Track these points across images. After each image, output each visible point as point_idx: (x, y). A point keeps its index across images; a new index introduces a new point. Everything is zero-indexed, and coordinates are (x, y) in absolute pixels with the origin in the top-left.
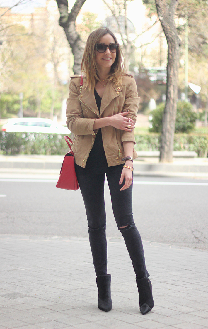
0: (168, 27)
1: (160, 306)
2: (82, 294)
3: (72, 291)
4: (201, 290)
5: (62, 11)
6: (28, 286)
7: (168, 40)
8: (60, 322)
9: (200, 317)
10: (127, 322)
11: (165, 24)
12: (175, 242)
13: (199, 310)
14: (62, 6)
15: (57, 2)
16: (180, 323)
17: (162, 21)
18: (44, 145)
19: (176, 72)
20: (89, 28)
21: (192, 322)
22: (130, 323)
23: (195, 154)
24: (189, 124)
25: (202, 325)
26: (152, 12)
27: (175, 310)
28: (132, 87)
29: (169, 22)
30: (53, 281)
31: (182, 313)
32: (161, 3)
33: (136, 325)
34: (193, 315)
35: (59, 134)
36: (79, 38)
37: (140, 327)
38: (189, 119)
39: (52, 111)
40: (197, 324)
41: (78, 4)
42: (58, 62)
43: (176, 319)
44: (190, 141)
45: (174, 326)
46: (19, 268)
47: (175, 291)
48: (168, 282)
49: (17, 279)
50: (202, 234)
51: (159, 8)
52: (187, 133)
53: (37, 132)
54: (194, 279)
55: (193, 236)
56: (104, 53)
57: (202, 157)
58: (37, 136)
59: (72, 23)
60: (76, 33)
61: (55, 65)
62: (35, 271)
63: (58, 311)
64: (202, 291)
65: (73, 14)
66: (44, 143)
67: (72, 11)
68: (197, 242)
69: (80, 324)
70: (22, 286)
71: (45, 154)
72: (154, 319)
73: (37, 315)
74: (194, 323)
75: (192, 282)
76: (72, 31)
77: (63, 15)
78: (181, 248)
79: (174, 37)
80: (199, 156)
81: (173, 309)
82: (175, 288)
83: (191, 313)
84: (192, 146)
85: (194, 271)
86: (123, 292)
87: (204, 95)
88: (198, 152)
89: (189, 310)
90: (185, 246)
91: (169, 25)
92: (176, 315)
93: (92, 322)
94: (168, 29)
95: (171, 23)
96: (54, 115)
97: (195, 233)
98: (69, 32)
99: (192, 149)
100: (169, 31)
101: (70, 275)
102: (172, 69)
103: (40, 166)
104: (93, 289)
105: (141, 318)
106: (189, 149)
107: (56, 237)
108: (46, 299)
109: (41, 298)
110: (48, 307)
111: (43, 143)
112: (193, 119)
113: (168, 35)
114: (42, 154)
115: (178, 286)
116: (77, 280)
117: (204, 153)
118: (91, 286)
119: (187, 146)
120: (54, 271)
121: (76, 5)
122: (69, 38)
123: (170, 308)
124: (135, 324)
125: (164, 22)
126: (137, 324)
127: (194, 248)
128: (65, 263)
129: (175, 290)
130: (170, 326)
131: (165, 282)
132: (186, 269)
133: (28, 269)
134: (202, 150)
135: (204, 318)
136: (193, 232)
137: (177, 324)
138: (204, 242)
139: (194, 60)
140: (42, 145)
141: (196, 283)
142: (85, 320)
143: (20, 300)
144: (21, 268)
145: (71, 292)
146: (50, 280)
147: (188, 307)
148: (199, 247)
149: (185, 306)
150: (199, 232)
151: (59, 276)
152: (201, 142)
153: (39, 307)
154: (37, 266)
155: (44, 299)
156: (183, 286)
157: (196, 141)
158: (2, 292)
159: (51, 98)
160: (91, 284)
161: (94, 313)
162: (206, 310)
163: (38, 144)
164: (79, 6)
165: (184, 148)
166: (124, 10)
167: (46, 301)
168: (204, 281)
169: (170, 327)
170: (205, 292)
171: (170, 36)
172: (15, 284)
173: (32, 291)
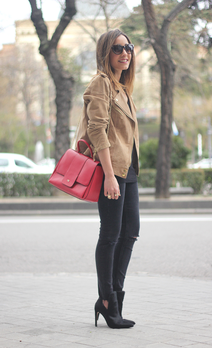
0: (161, 51)
6: (49, 322)
11: (158, 47)
17: (154, 44)
23: (192, 190)
29: (162, 45)
30: (76, 316)
32: (152, 24)
46: (31, 305)
48: (210, 313)
49: (34, 315)
56: (121, 54)
62: (52, 307)
63: (94, 345)
70: (42, 322)
77: (43, 42)
79: (168, 61)
84: (186, 182)
86: (162, 325)
91: (162, 48)
94: (162, 53)
95: (164, 47)
98: (50, 62)
100: (162, 55)
102: (167, 96)
107: (64, 273)
109: (69, 333)
110: (81, 342)
113: (161, 59)
120: (74, 306)
125: (157, 45)
128: (84, 298)
131: (206, 313)
133: (42, 305)
134: (196, 188)
143: (45, 337)
144: (34, 305)
146: (72, 315)
151: (81, 311)
153: (70, 343)
154: (53, 302)
155: (73, 335)
158: (21, 328)
159: (24, 140)
164: (60, 32)
167: (76, 336)
172: (33, 320)
173: (55, 327)
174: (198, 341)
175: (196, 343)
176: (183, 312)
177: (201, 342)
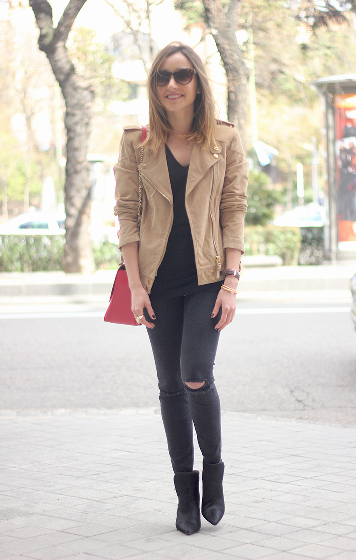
0: (227, 47)
1: (261, 520)
2: (124, 506)
3: (105, 501)
4: (325, 489)
5: (43, 24)
6: (28, 496)
7: (228, 67)
8: (95, 556)
9: (331, 534)
10: (209, 550)
11: (221, 41)
12: (264, 410)
13: (328, 523)
14: (42, 15)
15: (33, 10)
16: (301, 547)
17: (216, 36)
18: (18, 255)
19: (242, 122)
20: (83, 53)
21: (319, 544)
22: (216, 551)
23: (279, 260)
24: (265, 210)
25: (337, 548)
26: (191, 21)
27: (287, 524)
28: (235, 144)
29: (227, 38)
30: (69, 486)
31: (300, 529)
32: (213, 5)
33: (226, 554)
34: (319, 531)
35: (44, 236)
36: (72, 69)
37: (233, 556)
38: (264, 203)
39: (26, 198)
40: (329, 547)
41: (70, 11)
42: (33, 114)
43: (292, 539)
44: (268, 238)
45: (292, 552)
46: (7, 467)
47: (281, 493)
48: (268, 479)
49: (8, 485)
50: (308, 393)
51: (210, 15)
52: (263, 224)
53: (7, 234)
54: (311, 471)
55: (293, 399)
57: (289, 264)
58: (6, 240)
59: (60, 44)
60: (69, 62)
61: (28, 119)
62: (36, 470)
63: (88, 536)
64: (328, 490)
65: (62, 29)
66: (20, 253)
67: (60, 24)
68: (301, 407)
69: (130, 556)
70: (18, 496)
71: (22, 270)
72: (254, 542)
73: (53, 546)
74: (323, 546)
75: (308, 477)
76: (61, 59)
77: (44, 31)
78: (277, 420)
79: (237, 63)
80: (284, 264)
81: (285, 523)
82: (280, 487)
83: (315, 529)
84: (271, 246)
85: (308, 457)
87: (284, 160)
88: (283, 256)
89: (311, 523)
90: (282, 416)
91: (228, 42)
92: (292, 532)
93: (150, 552)
94: (227, 50)
95: (232, 40)
96: (30, 204)
97: (296, 393)
98: (55, 61)
99: (271, 252)
100: (228, 52)
101: (97, 474)
102: (236, 117)
103: (16, 291)
104: (142, 496)
105: (233, 540)
106: (267, 253)
107: (63, 410)
108: (63, 517)
109: (55, 516)
110: (69, 531)
111: (17, 252)
112: (270, 201)
113: (226, 60)
114: (16, 270)
115: (285, 483)
116: (111, 483)
117: (292, 257)
118: (138, 492)
119: (263, 247)
120: (69, 469)
121: (66, 14)
122: (56, 70)
123: (279, 522)
124: (224, 552)
125: (220, 37)
126: (227, 552)
127: (298, 419)
128: (86, 454)
129: (280, 491)
130: (284, 552)
131: (261, 478)
132: (293, 455)
133: (23, 467)
134: (288, 254)
135: (340, 536)
136: (292, 391)
137: (295, 549)
138: (314, 408)
139: (265, 101)
140: (16, 255)
141: (316, 478)
142: (136, 549)
143: (18, 522)
144: (11, 467)
145: (104, 503)
146: (64, 484)
147: (309, 518)
148: (306, 417)
149: (303, 517)
150: (303, 390)
151: (79, 477)
152: (286, 240)
153: (54, 532)
154: (39, 462)
155: (60, 518)
156: (293, 483)
157: (279, 239)
159: (23, 175)
160: (137, 488)
161: (151, 536)
162: (341, 523)
163: (9, 254)
164: (71, 15)
165: (258, 251)
166: (147, 20)
167: (64, 520)
168: (327, 474)
169: (285, 554)
170: (332, 491)
171: (231, 61)
172: (5, 494)
173: (36, 505)
174: (240, 527)
175: (237, 529)
176: (229, 476)
177: (243, 527)
